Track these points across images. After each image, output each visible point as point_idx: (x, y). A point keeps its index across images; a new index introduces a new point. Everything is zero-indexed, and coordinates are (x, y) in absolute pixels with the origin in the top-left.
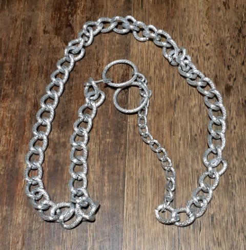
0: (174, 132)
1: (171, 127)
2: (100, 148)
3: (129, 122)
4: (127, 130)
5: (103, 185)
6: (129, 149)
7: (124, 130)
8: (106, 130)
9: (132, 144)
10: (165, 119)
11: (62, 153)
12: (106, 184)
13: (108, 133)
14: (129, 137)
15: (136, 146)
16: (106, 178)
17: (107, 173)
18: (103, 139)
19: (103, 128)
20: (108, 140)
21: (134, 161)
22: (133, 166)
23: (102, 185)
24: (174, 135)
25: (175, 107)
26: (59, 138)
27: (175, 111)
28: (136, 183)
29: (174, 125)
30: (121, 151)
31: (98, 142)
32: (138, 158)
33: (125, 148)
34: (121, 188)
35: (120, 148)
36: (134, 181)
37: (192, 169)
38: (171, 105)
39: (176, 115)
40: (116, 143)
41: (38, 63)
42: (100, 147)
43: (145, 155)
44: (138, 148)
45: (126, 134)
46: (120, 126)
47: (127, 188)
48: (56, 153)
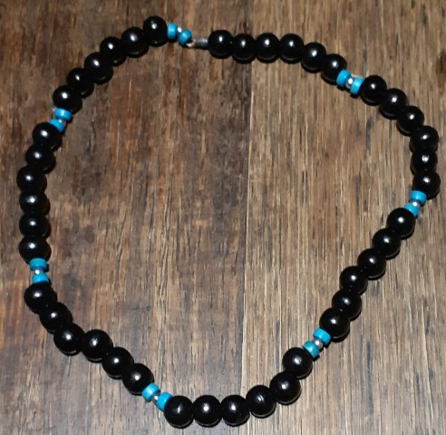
0: (365, 203)
1: (358, 189)
2: (178, 244)
3: (252, 178)
4: (245, 197)
5: (188, 338)
6: (252, 247)
7: (239, 198)
8: (193, 198)
9: (261, 234)
10: (343, 169)
11: (83, 257)
12: (195, 336)
13: (198, 204)
14: (251, 215)
15: (270, 237)
16: (194, 318)
17: (196, 308)
18: (186, 219)
19: (186, 192)
20: (198, 223)
21: (266, 277)
22: (262, 289)
23: (185, 338)
24: (366, 209)
25: (368, 137)
26: (75, 217)
27: (368, 147)
28: (270, 332)
29: (366, 184)
30: (231, 250)
31: (175, 227)
32: (275, 268)
33: (243, 243)
34: (232, 344)
35: (228, 244)
36: (265, 327)
37: (412, 298)
38: (359, 133)
39: (370, 160)
40: (219, 232)
41: (21, 26)
42: (178, 239)
43: (293, 262)
44: (276, 243)
45: (244, 207)
46: (228, 187)
47: (248, 344)
48: (70, 255)
